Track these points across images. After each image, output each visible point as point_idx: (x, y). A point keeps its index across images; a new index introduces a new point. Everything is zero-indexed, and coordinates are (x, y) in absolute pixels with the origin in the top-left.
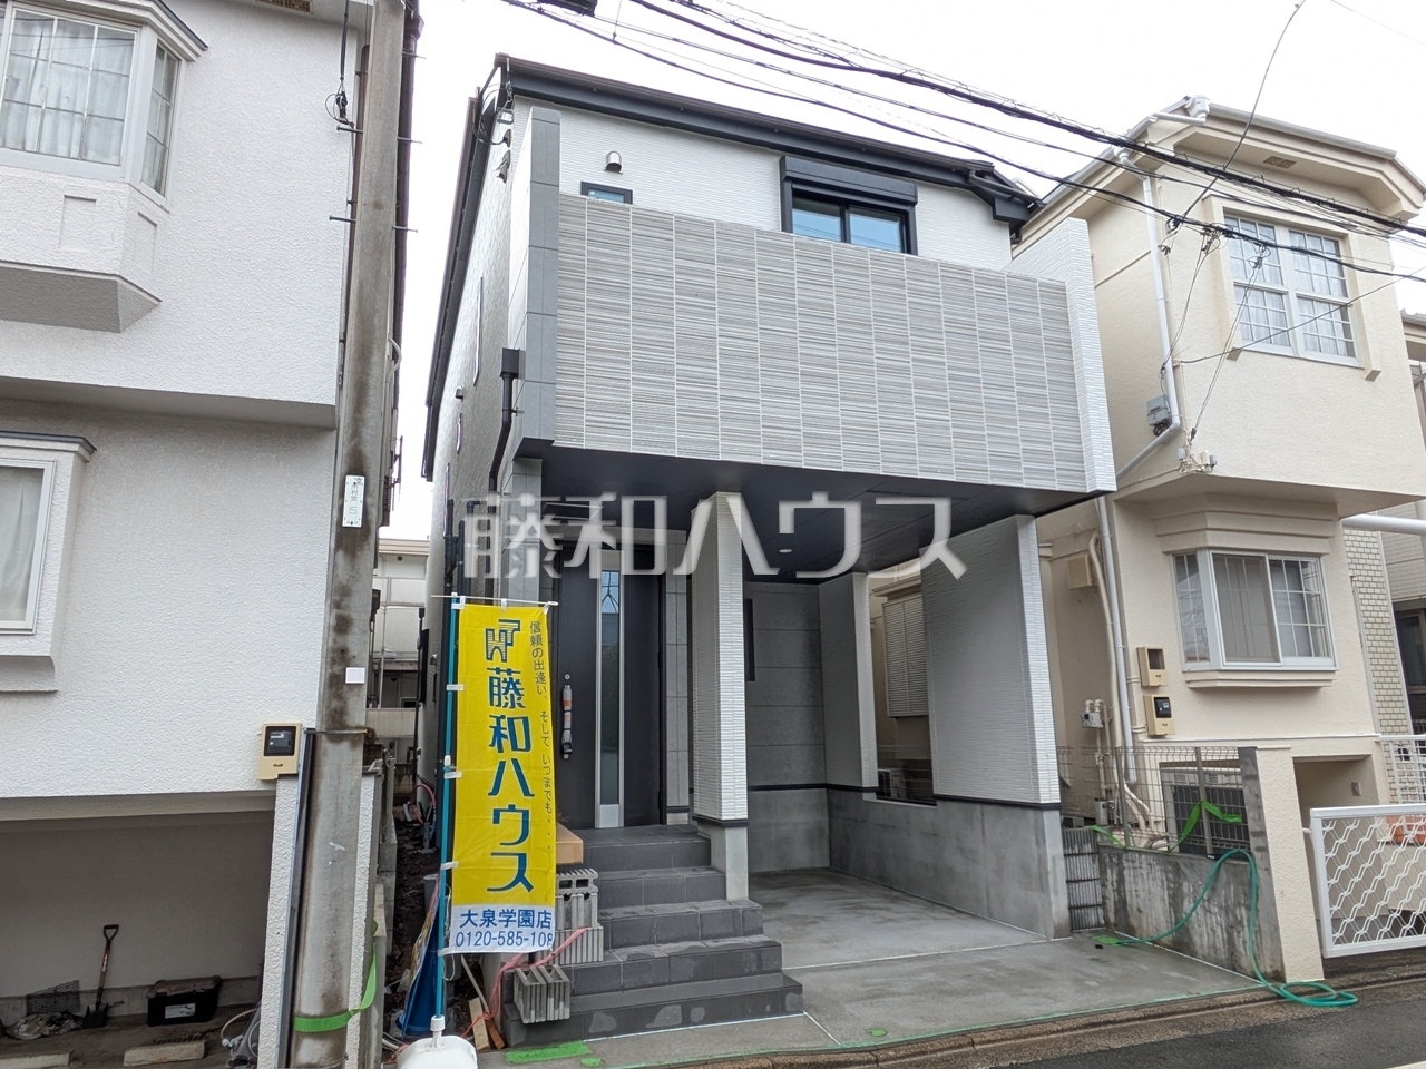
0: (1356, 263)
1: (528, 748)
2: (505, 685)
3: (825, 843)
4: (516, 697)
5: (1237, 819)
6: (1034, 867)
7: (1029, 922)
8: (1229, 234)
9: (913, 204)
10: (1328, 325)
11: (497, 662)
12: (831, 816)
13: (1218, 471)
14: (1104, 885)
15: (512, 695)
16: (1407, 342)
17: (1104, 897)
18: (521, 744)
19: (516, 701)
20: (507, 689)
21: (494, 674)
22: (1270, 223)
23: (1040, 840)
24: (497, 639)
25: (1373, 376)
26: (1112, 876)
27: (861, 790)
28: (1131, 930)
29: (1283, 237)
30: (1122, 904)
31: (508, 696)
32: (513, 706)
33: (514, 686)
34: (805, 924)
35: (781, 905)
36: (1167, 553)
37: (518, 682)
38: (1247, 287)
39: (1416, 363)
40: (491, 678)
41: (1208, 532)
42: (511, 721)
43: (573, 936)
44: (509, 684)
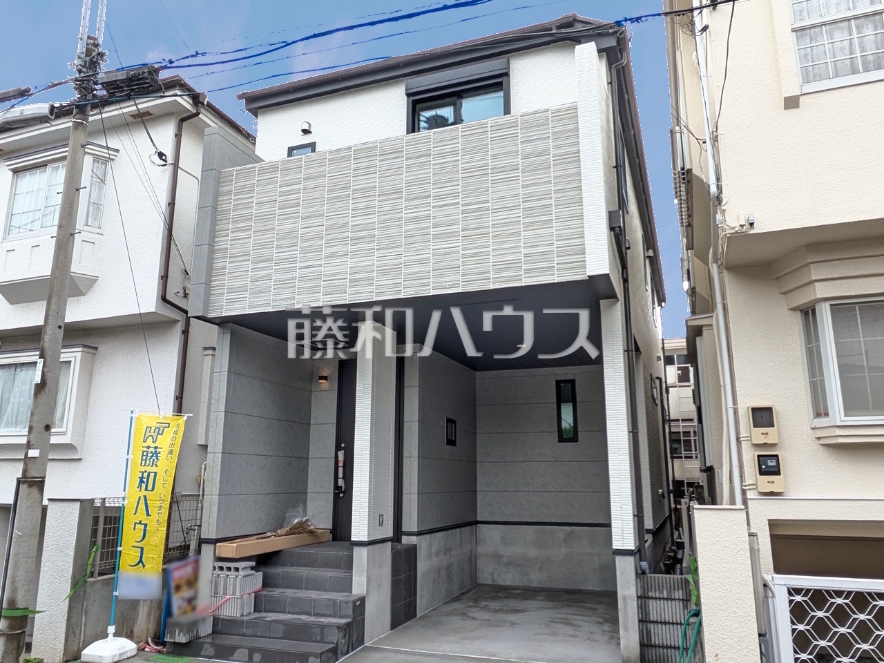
1: (153, 490)
2: (151, 455)
4: (156, 460)
11: (149, 442)
13: (757, 229)
15: (154, 460)
18: (150, 487)
19: (154, 463)
20: (151, 457)
21: (145, 449)
24: (152, 431)
31: (151, 460)
32: (152, 466)
33: (157, 455)
36: (794, 309)
37: (159, 453)
40: (143, 452)
41: (817, 284)
42: (149, 473)
44: (153, 454)
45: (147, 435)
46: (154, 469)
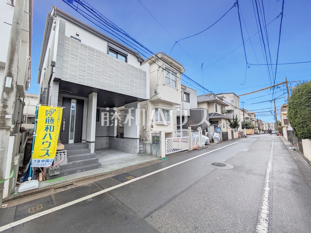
0: (177, 77)
2: (50, 120)
3: (108, 144)
4: (53, 122)
5: (159, 140)
6: (135, 146)
7: (134, 153)
8: (165, 70)
9: (127, 56)
10: (174, 83)
11: (49, 116)
12: (109, 141)
13: (161, 99)
14: (144, 148)
15: (52, 122)
16: (181, 87)
17: (143, 149)
19: (53, 123)
20: (51, 121)
21: (48, 118)
22: (170, 70)
23: (136, 143)
24: (49, 112)
25: (178, 90)
26: (144, 147)
27: (114, 137)
28: (146, 153)
29: (171, 72)
30: (145, 150)
31: (51, 122)
32: (52, 123)
33: (53, 120)
34: (104, 156)
35: (100, 153)
38: (166, 77)
39: (182, 90)
40: (46, 119)
41: (159, 106)
42: (51, 126)
43: (62, 161)
44: (51, 120)
45: (47, 113)
46: (53, 125)
